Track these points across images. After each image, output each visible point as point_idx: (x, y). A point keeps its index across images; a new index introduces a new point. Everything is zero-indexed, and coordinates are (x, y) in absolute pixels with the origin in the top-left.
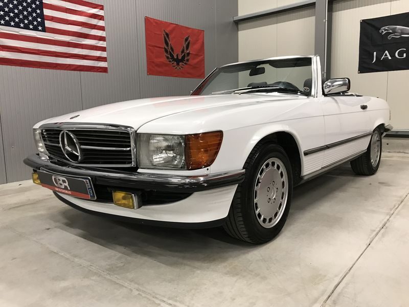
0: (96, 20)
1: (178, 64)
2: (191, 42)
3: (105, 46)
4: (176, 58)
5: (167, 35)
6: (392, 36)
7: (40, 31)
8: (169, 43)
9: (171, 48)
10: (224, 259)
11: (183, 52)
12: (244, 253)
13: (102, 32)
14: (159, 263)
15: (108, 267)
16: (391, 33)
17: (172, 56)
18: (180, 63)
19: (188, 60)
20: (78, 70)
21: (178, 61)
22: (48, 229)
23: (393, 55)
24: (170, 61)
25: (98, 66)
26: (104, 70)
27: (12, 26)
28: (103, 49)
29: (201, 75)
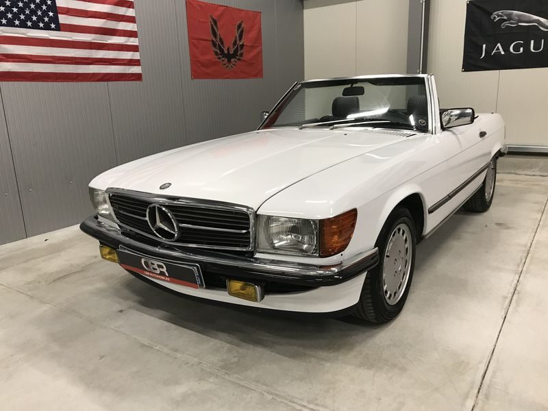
0: (124, 9)
1: (229, 61)
2: (244, 29)
3: (137, 44)
4: (226, 52)
5: (215, 22)
6: (506, 24)
7: (53, 29)
8: (218, 33)
9: (221, 39)
10: (351, 347)
11: (235, 43)
12: (370, 337)
13: (132, 24)
14: (278, 356)
16: (505, 20)
17: (222, 50)
18: (232, 60)
19: (241, 55)
20: (105, 81)
21: (229, 57)
22: (121, 311)
23: (506, 49)
24: (219, 58)
25: (130, 72)
26: (137, 77)
27: (17, 26)
28: (134, 49)
29: (258, 74)
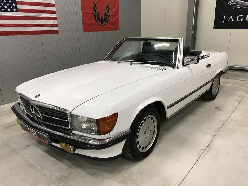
0: (49, 1)
1: (102, 23)
2: (110, 8)
3: (56, 17)
4: (101, 19)
5: (95, 5)
6: (235, 6)
7: (15, 12)
8: (97, 10)
9: (98, 13)
11: (105, 14)
12: (131, 167)
13: (53, 8)
14: (86, 174)
15: (60, 177)
16: (235, 5)
17: (98, 18)
18: (104, 22)
19: (108, 20)
20: (40, 34)
21: (102, 21)
22: (28, 146)
23: (235, 19)
24: (97, 22)
25: (52, 30)
26: (56, 32)
28: (55, 19)
29: (117, 28)
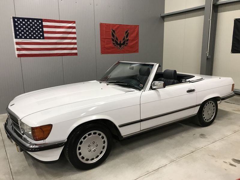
0: (71, 29)
1: (120, 46)
2: (129, 33)
3: (76, 42)
4: (119, 43)
5: (114, 31)
7: (42, 39)
8: (115, 35)
9: (116, 38)
11: (124, 39)
13: (74, 35)
17: (117, 42)
18: (122, 46)
19: (127, 44)
20: (61, 56)
21: (120, 45)
24: (115, 46)
25: (72, 52)
26: (76, 54)
27: (28, 39)
28: (75, 44)
29: (137, 51)
